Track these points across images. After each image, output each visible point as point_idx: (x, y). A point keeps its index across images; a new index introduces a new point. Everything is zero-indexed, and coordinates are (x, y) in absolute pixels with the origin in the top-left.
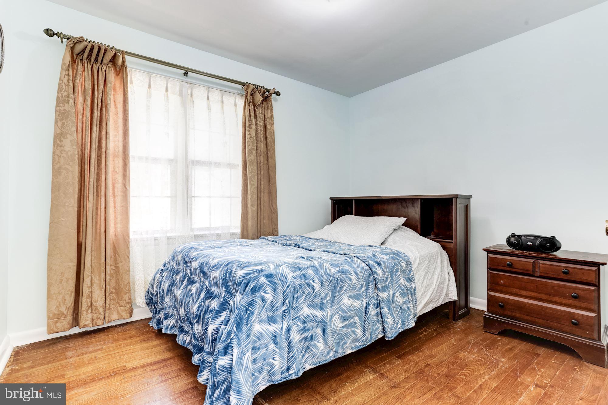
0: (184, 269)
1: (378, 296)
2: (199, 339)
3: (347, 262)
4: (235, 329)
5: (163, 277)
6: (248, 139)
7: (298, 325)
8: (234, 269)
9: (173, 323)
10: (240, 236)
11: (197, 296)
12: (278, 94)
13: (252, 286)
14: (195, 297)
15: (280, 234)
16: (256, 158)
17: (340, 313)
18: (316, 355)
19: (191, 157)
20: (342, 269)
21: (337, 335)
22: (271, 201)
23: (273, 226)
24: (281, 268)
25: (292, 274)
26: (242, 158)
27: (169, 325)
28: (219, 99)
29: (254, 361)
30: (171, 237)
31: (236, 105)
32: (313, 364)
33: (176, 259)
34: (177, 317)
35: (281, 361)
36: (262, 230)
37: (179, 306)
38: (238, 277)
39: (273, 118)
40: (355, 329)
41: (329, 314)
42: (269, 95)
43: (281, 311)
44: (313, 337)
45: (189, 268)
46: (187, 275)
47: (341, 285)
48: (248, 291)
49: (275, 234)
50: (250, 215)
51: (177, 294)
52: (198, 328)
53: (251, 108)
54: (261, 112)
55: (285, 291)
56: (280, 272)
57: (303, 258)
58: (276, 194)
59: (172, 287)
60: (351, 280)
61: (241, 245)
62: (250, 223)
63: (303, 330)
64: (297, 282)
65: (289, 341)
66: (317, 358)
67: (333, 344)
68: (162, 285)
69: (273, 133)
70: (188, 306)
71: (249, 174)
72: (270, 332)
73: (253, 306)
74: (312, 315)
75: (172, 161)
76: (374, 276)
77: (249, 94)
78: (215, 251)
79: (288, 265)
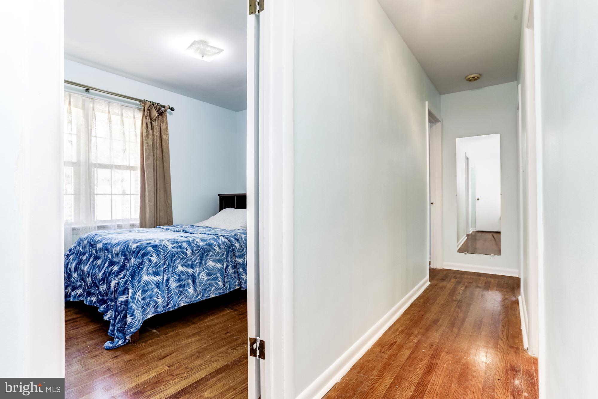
0: (90, 250)
1: (235, 261)
2: (104, 294)
3: (214, 239)
4: (130, 278)
5: (70, 260)
6: (145, 147)
7: (175, 277)
8: (130, 244)
9: (80, 292)
10: (139, 226)
11: (102, 266)
12: (172, 109)
13: (142, 253)
14: (100, 268)
15: (174, 224)
16: (153, 162)
17: (206, 271)
18: (188, 297)
19: (93, 160)
20: (209, 243)
21: (204, 285)
22: (166, 197)
23: (168, 218)
24: (164, 241)
25: (172, 246)
26: (141, 162)
27: (77, 294)
28: (119, 112)
29: (144, 299)
30: (75, 228)
31: (135, 118)
32: (186, 302)
33: (82, 244)
34: (84, 287)
35: (163, 299)
36: (158, 221)
37: (86, 278)
38: (133, 248)
39: (168, 129)
40: (217, 282)
41: (198, 271)
42: (164, 111)
43: (163, 268)
44: (186, 285)
45: (95, 249)
46: (93, 254)
47: (207, 253)
48: (139, 256)
49: (170, 224)
50: (147, 209)
51: (84, 269)
52: (103, 287)
53: (148, 121)
54: (157, 125)
55: (166, 256)
56: (163, 244)
57: (182, 236)
58: (171, 192)
59: (79, 265)
60: (215, 250)
61: (139, 232)
62: (147, 215)
63: (178, 280)
64: (174, 250)
65: (168, 287)
66: (189, 299)
67: (200, 290)
68: (69, 265)
69: (167, 142)
70: (95, 274)
71: (147, 176)
72: (155, 281)
73: (143, 264)
74: (185, 271)
75: (75, 165)
76: (233, 248)
77: (146, 109)
78: (116, 236)
79: (169, 240)
